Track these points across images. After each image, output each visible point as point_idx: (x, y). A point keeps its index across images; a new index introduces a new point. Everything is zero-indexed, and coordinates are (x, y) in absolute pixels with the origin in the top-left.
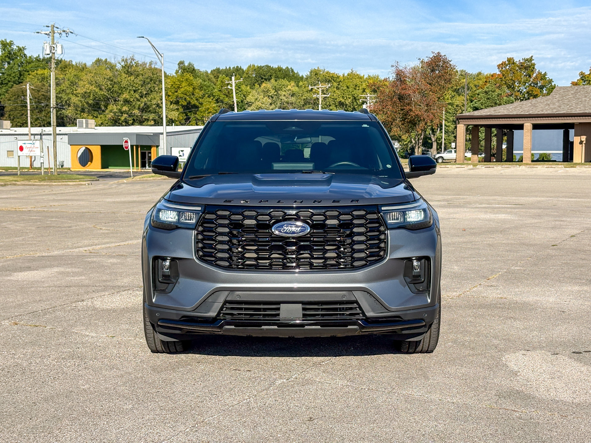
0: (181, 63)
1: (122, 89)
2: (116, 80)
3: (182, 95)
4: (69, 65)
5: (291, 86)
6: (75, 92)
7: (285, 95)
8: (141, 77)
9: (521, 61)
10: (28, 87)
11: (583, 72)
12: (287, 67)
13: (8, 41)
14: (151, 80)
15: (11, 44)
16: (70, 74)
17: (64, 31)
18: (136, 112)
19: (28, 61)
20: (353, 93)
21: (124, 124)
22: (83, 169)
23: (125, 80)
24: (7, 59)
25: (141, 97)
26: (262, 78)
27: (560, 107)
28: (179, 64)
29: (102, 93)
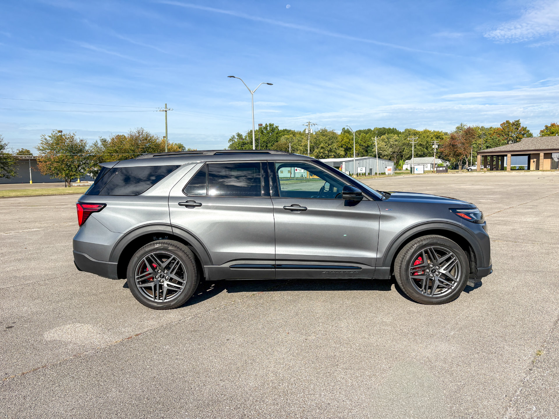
0: (344, 129)
1: (320, 142)
2: (318, 139)
3: (344, 143)
4: (294, 132)
5: (395, 137)
6: (300, 145)
7: (392, 141)
8: (328, 137)
9: (514, 122)
10: (290, 145)
11: (547, 125)
12: (393, 128)
13: (272, 124)
14: (333, 138)
15: (273, 125)
16: (298, 136)
17: (314, 124)
18: (327, 152)
19: (280, 132)
20: (426, 140)
21: (321, 158)
22: (311, 177)
23: (322, 138)
24: (272, 132)
25: (328, 145)
26: (381, 134)
27: (524, 147)
28: (342, 129)
29: (312, 144)
